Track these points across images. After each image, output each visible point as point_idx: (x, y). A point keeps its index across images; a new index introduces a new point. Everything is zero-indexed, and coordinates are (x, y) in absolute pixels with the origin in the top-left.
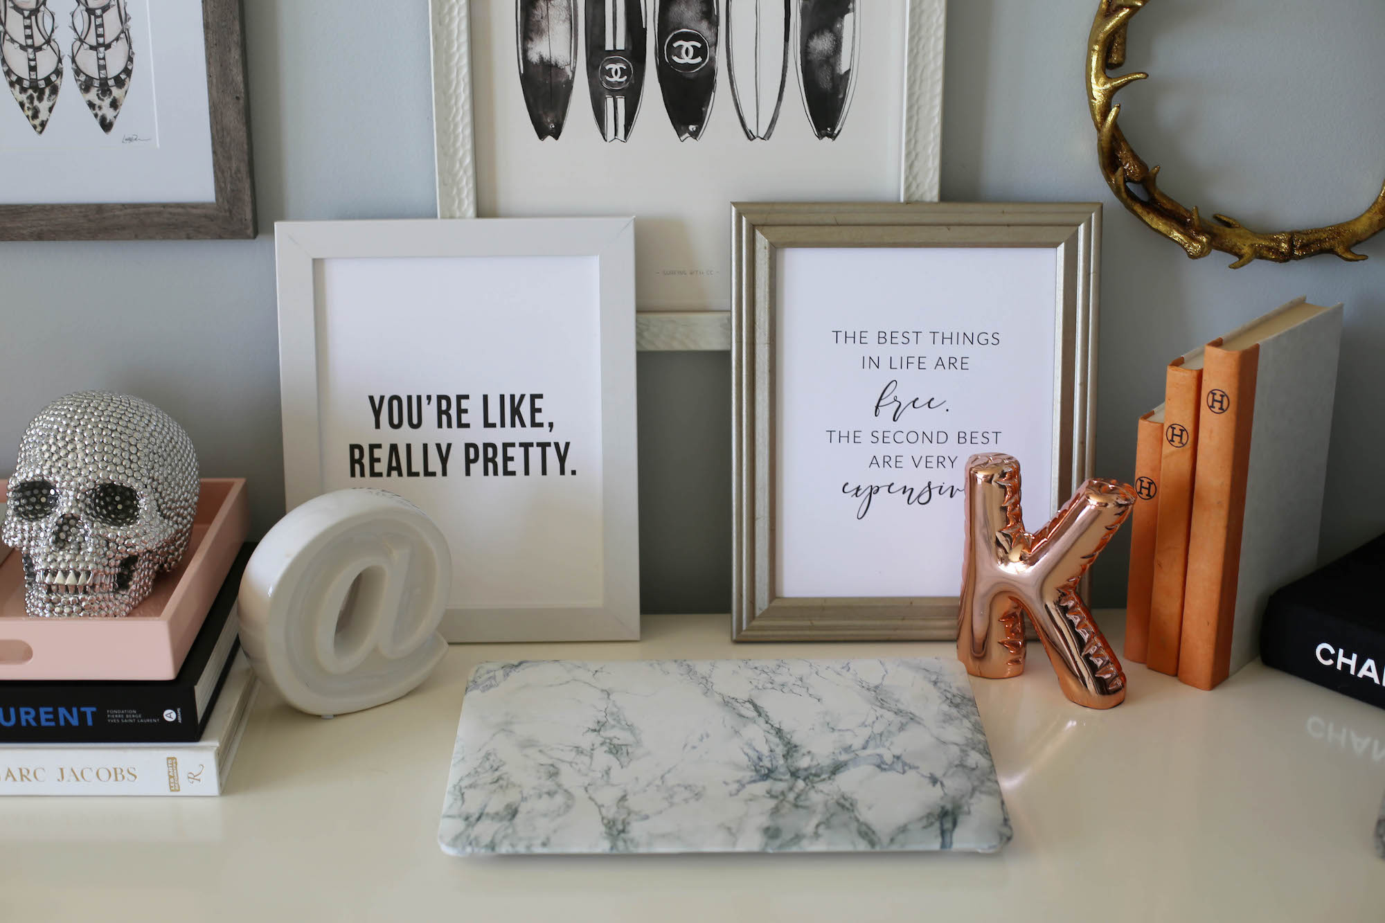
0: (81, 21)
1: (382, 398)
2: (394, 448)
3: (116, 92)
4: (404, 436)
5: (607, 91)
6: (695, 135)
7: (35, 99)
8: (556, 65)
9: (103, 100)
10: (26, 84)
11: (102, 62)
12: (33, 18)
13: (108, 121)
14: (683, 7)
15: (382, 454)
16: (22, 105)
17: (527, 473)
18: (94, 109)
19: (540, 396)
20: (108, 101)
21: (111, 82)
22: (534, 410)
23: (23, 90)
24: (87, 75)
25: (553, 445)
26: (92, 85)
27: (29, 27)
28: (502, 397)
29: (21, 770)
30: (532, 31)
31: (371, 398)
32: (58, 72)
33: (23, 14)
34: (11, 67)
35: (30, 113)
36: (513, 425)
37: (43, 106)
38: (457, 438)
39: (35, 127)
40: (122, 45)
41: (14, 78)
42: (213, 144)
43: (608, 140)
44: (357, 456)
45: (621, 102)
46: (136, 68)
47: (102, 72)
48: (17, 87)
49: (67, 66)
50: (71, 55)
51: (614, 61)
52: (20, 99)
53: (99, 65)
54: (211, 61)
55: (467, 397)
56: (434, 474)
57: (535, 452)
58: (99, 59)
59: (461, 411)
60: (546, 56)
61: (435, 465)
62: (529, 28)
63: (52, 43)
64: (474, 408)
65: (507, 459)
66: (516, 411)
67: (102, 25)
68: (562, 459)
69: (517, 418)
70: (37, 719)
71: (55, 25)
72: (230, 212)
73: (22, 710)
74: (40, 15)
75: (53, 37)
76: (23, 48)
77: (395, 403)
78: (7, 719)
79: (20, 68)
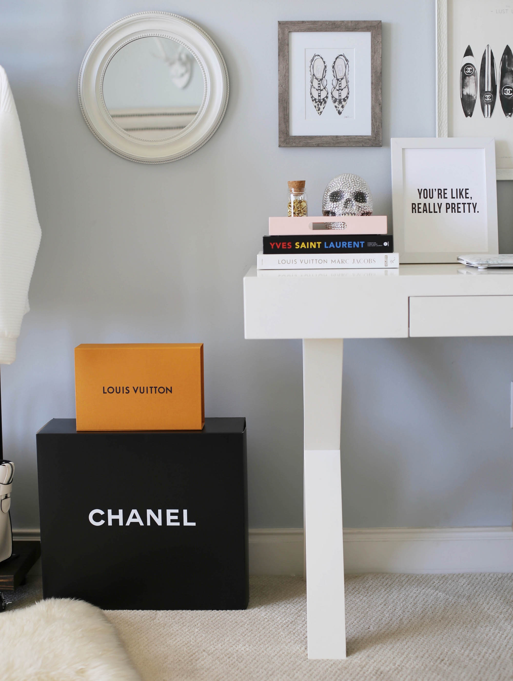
0: (335, 82)
1: (422, 189)
2: (425, 204)
3: (343, 103)
4: (428, 201)
5: (485, 103)
6: (510, 116)
7: (319, 105)
8: (471, 95)
9: (339, 105)
10: (317, 100)
11: (340, 94)
12: (321, 81)
13: (340, 112)
14: (507, 79)
15: (422, 206)
16: (315, 107)
17: (464, 212)
18: (337, 108)
19: (468, 189)
20: (341, 105)
21: (342, 100)
22: (466, 193)
23: (316, 102)
24: (335, 98)
25: (472, 204)
26: (336, 101)
27: (320, 84)
28: (457, 189)
29: (342, 260)
30: (464, 86)
31: (418, 189)
32: (327, 97)
33: (318, 80)
34: (313, 96)
35: (317, 109)
36: (460, 198)
37: (321, 107)
38: (444, 201)
39: (319, 113)
40: (346, 89)
41: (314, 99)
42: (372, 118)
43: (486, 117)
44: (414, 207)
45: (489, 106)
46: (350, 96)
47: (340, 97)
48: (314, 101)
49: (330, 96)
50: (331, 92)
51: (488, 94)
52: (315, 105)
53: (339, 95)
54: (373, 93)
55: (446, 189)
56: (437, 212)
57: (467, 206)
58: (339, 93)
59: (445, 194)
60: (468, 93)
61: (437, 209)
62: (464, 85)
63: (326, 89)
64: (448, 192)
65: (458, 208)
66: (461, 194)
67: (341, 84)
68: (475, 208)
69: (461, 195)
70: (347, 245)
71: (327, 84)
72: (376, 138)
73: (343, 243)
74: (323, 81)
75: (326, 87)
76: (317, 90)
77: (425, 191)
78: (338, 245)
79: (316, 96)
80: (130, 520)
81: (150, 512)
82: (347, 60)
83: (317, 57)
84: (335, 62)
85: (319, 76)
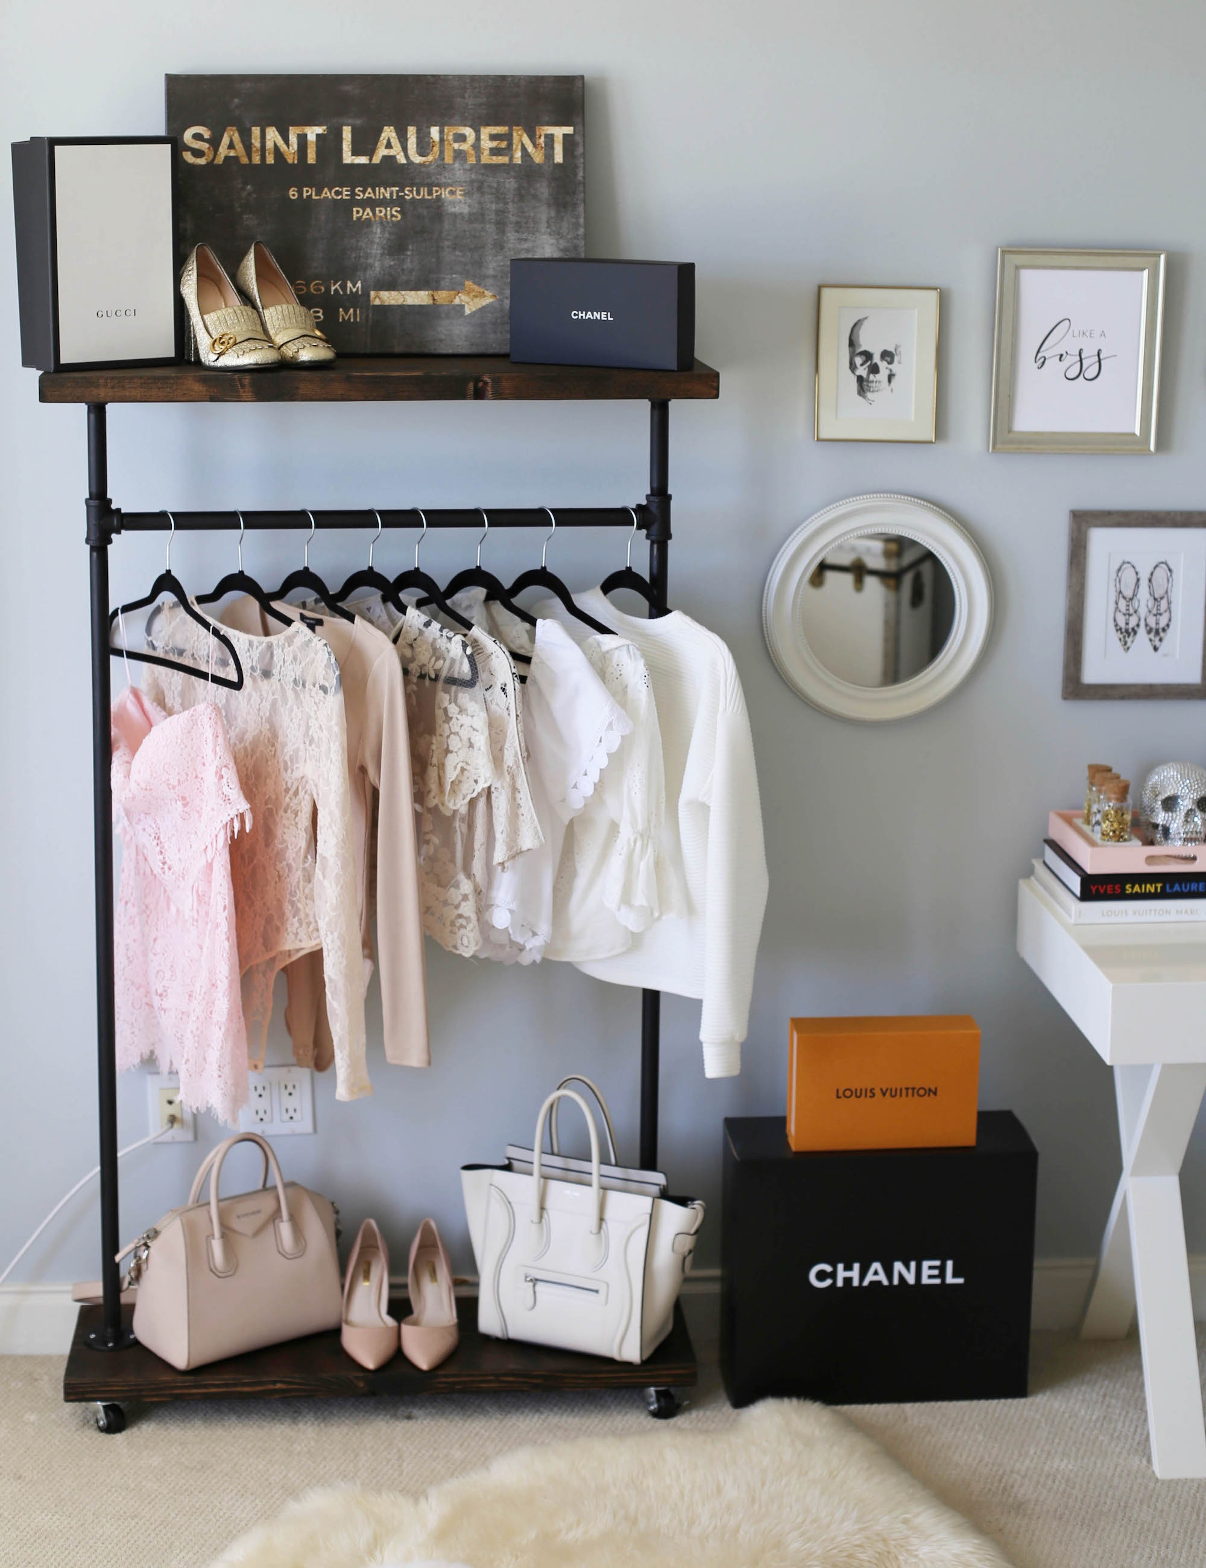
0: (1151, 603)
3: (1162, 634)
7: (1126, 637)
9: (1156, 638)
10: (1123, 630)
12: (1130, 602)
13: (1157, 647)
16: (1120, 640)
18: (1151, 642)
20: (1158, 638)
21: (1160, 630)
23: (1122, 633)
24: (1150, 627)
26: (1151, 631)
27: (1128, 606)
32: (1138, 625)
33: (1126, 600)
34: (1117, 623)
35: (1123, 643)
37: (1129, 640)
39: (1125, 649)
40: (1167, 614)
41: (1118, 628)
46: (1172, 625)
47: (1157, 626)
48: (1119, 632)
49: (1142, 624)
50: (1144, 618)
52: (1120, 637)
53: (1156, 623)
54: (1205, 621)
58: (1156, 620)
63: (1137, 613)
67: (1160, 605)
70: (1198, 888)
71: (1139, 605)
73: (1192, 885)
74: (1133, 601)
75: (1137, 610)
76: (1125, 615)
78: (1186, 887)
79: (1122, 623)
80: (870, 1277)
81: (898, 1266)
82: (1170, 570)
83: (1126, 565)
84: (1152, 574)
85: (1128, 593)
